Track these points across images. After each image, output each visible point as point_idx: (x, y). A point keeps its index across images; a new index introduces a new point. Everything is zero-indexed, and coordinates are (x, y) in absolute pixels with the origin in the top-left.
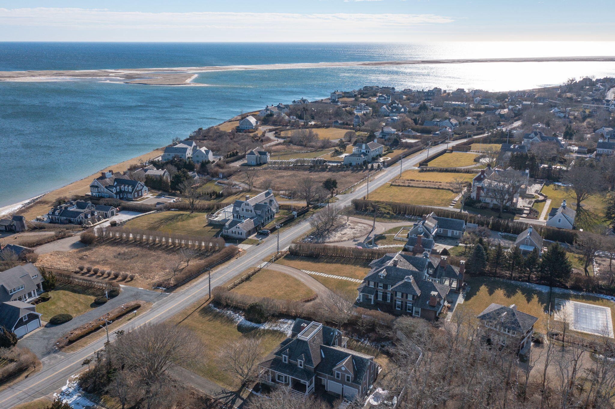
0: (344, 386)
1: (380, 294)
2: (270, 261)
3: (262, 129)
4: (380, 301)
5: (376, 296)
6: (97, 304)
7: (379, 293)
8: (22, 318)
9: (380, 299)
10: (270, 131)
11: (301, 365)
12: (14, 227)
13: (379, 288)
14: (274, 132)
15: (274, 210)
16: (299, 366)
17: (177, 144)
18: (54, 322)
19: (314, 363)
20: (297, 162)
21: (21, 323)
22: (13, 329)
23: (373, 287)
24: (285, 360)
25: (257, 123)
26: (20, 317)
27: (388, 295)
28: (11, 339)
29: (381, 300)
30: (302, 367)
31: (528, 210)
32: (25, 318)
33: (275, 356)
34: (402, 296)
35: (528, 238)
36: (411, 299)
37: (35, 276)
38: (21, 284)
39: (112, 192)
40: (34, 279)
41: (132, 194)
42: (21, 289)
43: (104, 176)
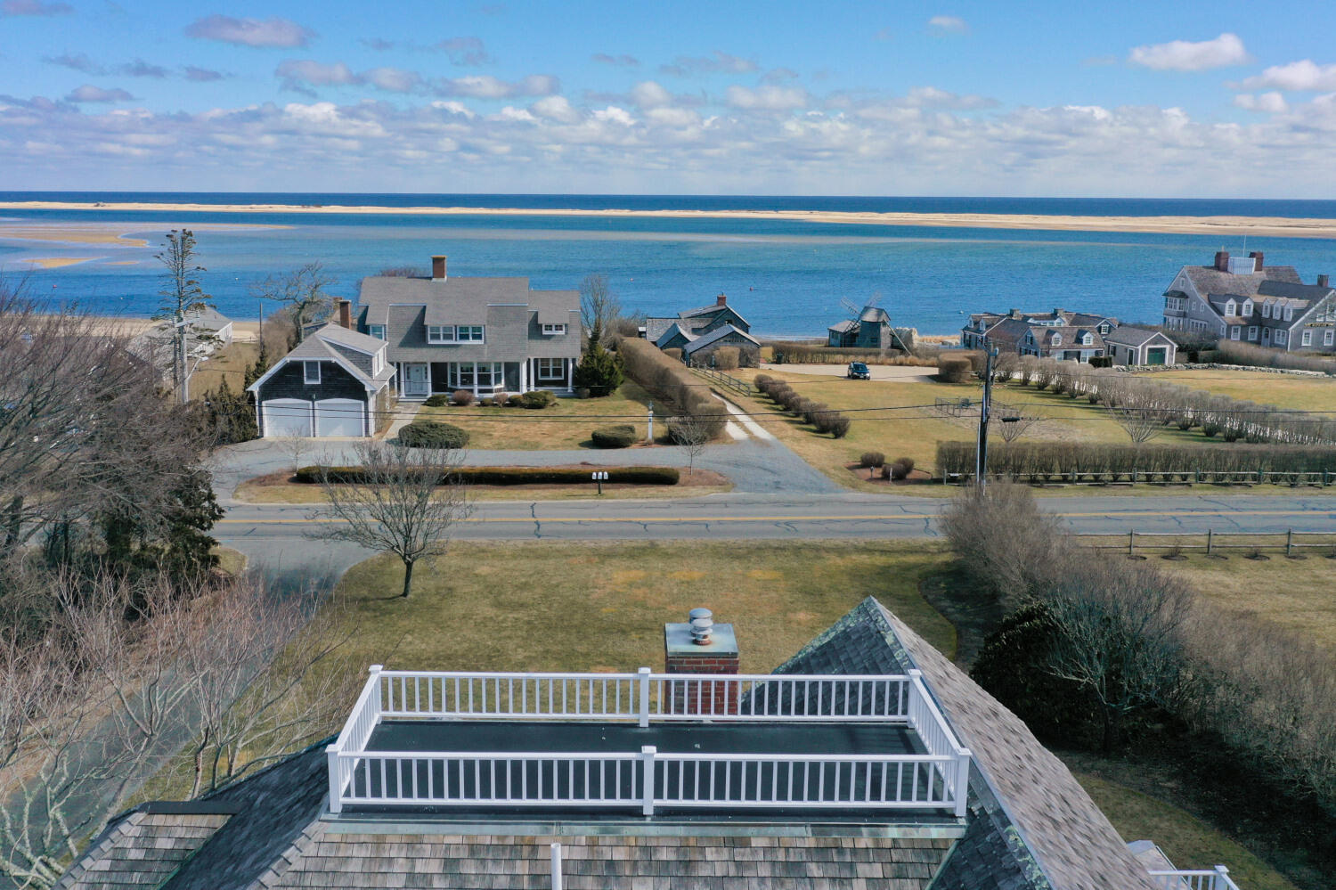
21: (294, 385)
22: (257, 389)
32: (312, 376)
37: (559, 327)
38: (477, 324)
39: (1221, 313)
40: (549, 337)
41: (1290, 329)
42: (471, 342)
43: (1220, 265)
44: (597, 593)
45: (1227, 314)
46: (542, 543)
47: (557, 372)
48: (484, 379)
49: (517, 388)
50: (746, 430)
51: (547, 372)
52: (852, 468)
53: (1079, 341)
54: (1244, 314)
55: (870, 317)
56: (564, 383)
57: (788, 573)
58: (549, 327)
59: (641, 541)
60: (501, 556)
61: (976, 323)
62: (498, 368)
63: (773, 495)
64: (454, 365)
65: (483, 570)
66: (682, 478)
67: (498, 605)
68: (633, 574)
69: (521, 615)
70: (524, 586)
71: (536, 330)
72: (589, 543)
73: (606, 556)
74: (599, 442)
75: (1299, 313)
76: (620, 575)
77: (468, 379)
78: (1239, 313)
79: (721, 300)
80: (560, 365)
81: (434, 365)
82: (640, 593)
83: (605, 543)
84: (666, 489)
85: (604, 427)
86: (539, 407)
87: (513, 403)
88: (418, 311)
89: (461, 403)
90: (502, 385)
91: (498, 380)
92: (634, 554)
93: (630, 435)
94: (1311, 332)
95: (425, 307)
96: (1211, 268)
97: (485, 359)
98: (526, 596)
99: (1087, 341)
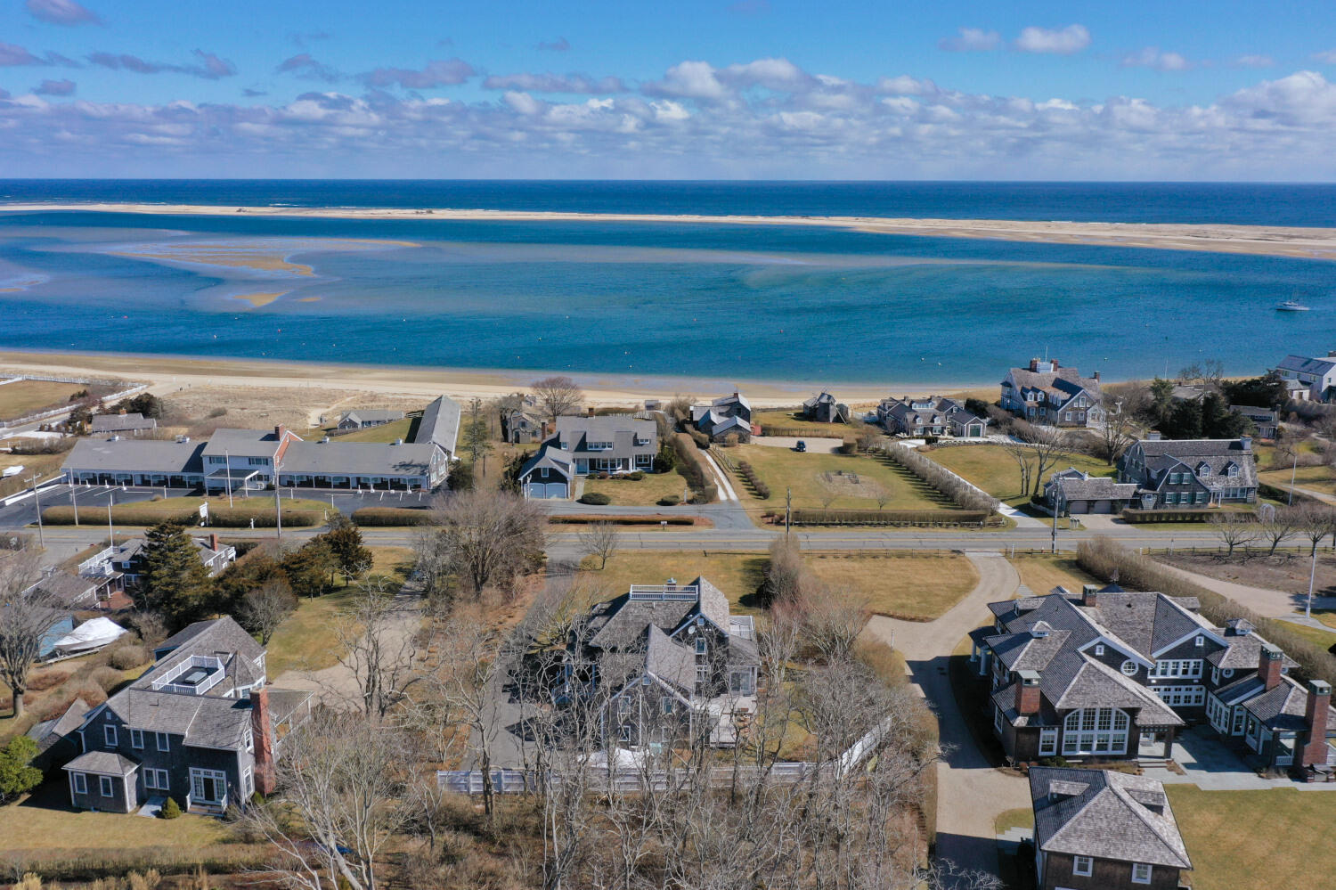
2: (1009, 554)
21: (537, 477)
22: (521, 479)
26: (536, 467)
32: (545, 474)
37: (647, 440)
38: (610, 441)
39: (1026, 399)
40: (642, 445)
41: (1059, 411)
42: (607, 449)
43: (1033, 368)
44: (661, 569)
45: (1029, 400)
46: (644, 550)
47: (646, 460)
48: (613, 466)
49: (628, 469)
50: (728, 496)
51: (640, 461)
52: (763, 517)
53: (932, 421)
54: (1039, 400)
55: (824, 400)
56: (649, 465)
57: (722, 562)
58: (642, 441)
59: (677, 550)
60: (630, 555)
61: (884, 404)
62: (619, 460)
63: (728, 530)
64: (599, 459)
65: (625, 560)
66: (695, 522)
67: (632, 572)
68: (673, 562)
69: (639, 575)
70: (639, 566)
71: (636, 442)
72: (659, 550)
73: (665, 555)
74: (663, 503)
75: (1064, 402)
76: (669, 562)
77: (605, 466)
78: (1036, 399)
79: (736, 395)
80: (647, 458)
81: (590, 460)
82: (675, 568)
83: (665, 550)
84: (689, 527)
85: (665, 495)
86: (638, 480)
87: (626, 478)
88: (582, 435)
89: (602, 478)
90: (621, 467)
91: (619, 466)
92: (674, 555)
93: (677, 500)
94: (1071, 412)
95: (585, 434)
96: (1028, 369)
97: (613, 457)
98: (640, 569)
99: (937, 421)
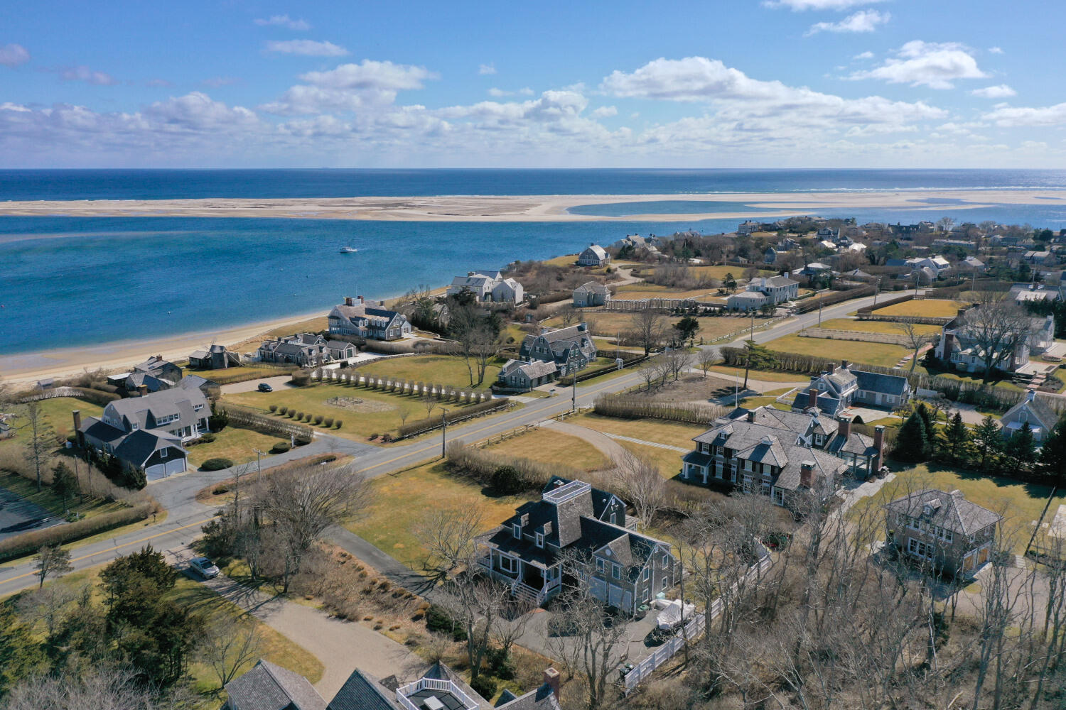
0: (610, 585)
1: (719, 466)
2: (557, 418)
3: (615, 265)
4: (720, 480)
5: (713, 470)
6: (276, 451)
7: (717, 465)
8: (159, 451)
9: (719, 476)
10: (625, 268)
11: (540, 543)
12: (210, 361)
13: (718, 456)
14: (631, 270)
15: (587, 355)
16: (538, 545)
17: (473, 274)
18: (206, 467)
19: (561, 540)
20: (651, 303)
21: (156, 460)
22: (143, 465)
23: (707, 453)
24: (517, 535)
25: (606, 255)
26: (156, 450)
27: (732, 469)
28: (138, 480)
29: (721, 478)
30: (542, 547)
31: (1042, 379)
32: (164, 454)
33: (503, 526)
34: (754, 469)
35: (1024, 408)
36: (769, 475)
37: (200, 405)
38: (176, 413)
39: (358, 326)
40: (197, 411)
41: (386, 331)
42: (174, 420)
43: (349, 303)
45: (360, 326)
49: (191, 434)
52: (369, 440)
54: (366, 325)
58: (196, 406)
66: (336, 457)
75: (388, 324)
78: (363, 325)
86: (212, 440)
88: (146, 412)
90: (185, 435)
95: (149, 412)
96: (347, 305)
97: (182, 427)
99: (324, 351)
